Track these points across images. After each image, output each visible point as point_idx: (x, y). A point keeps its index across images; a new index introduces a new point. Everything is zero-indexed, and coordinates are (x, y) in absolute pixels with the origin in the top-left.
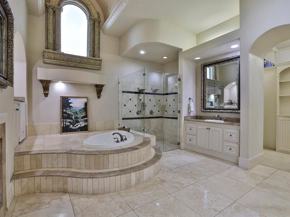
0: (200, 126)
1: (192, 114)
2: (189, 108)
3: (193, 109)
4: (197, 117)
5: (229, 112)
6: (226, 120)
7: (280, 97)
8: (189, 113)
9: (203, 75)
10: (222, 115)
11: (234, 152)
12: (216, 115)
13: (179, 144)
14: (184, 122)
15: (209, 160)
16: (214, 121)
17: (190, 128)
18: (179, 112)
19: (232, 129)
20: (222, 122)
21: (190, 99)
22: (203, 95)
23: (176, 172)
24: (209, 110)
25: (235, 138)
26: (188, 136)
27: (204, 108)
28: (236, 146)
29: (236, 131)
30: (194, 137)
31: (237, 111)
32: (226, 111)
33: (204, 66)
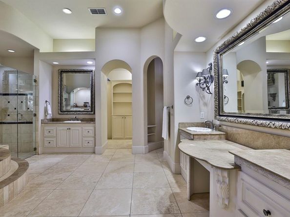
0: (60, 128)
1: (49, 117)
2: (46, 111)
3: (50, 112)
4: (54, 120)
5: (85, 114)
6: (82, 120)
7: (113, 103)
8: (46, 116)
9: (60, 80)
10: (78, 116)
11: (91, 144)
12: (74, 116)
13: (35, 149)
14: (42, 126)
15: (72, 155)
16: (72, 122)
17: (48, 131)
18: (35, 115)
19: (89, 127)
20: (80, 122)
21: (46, 102)
22: (60, 99)
23: (48, 174)
24: (66, 113)
25: (91, 133)
26: (46, 139)
27: (62, 111)
28: (93, 139)
29: (92, 128)
30: (54, 139)
31: (90, 113)
32: (82, 113)
33: (61, 72)
